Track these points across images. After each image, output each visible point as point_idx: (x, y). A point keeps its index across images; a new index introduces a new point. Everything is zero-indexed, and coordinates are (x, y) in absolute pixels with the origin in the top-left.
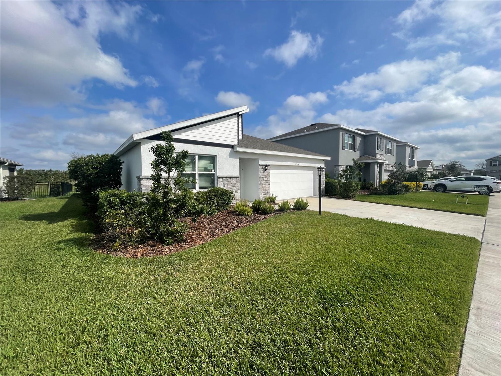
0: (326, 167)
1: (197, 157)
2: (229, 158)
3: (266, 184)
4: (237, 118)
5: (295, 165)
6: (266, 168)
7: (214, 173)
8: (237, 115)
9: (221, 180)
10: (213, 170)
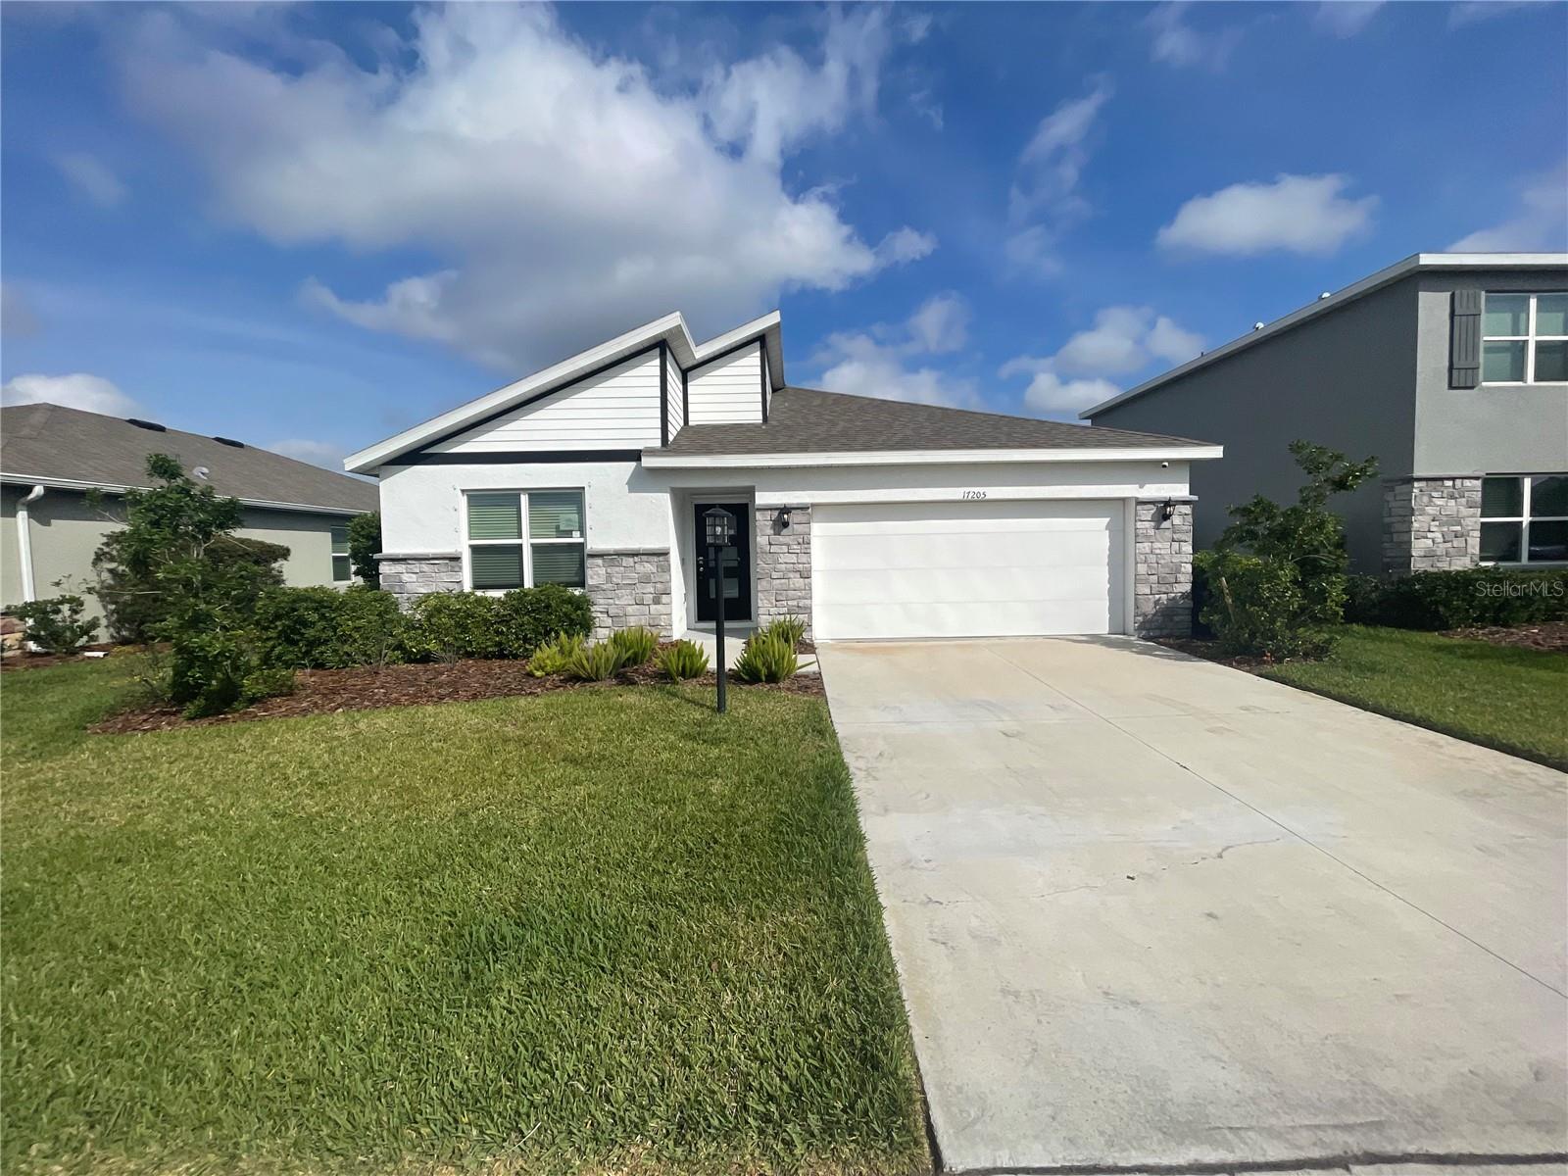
0: (1195, 498)
1: (524, 499)
2: (630, 491)
3: (791, 575)
4: (657, 362)
5: (960, 497)
6: (782, 518)
7: (581, 540)
8: (657, 351)
9: (599, 561)
10: (576, 534)
